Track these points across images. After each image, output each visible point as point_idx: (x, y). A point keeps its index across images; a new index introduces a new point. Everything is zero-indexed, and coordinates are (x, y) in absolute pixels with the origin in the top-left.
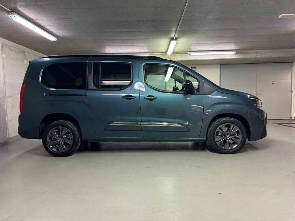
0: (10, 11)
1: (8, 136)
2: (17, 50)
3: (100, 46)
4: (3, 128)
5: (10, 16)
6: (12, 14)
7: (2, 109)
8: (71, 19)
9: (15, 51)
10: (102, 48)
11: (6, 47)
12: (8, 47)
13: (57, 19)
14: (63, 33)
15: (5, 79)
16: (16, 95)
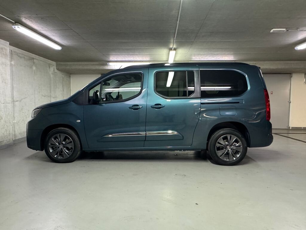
0: (14, 22)
1: (15, 138)
2: (26, 57)
3: (103, 54)
4: (9, 131)
5: (14, 27)
6: (16, 25)
7: (9, 112)
8: (72, 30)
9: (24, 58)
10: (106, 57)
11: (15, 54)
12: (17, 54)
13: (59, 30)
14: (67, 43)
15: (14, 85)
16: (23, 100)
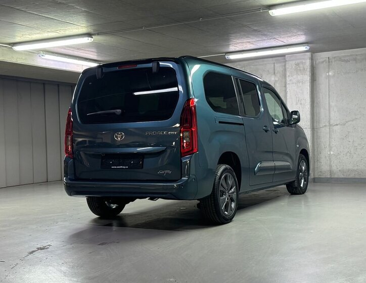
1: (331, 175)
11: (336, 61)
16: (350, 123)
